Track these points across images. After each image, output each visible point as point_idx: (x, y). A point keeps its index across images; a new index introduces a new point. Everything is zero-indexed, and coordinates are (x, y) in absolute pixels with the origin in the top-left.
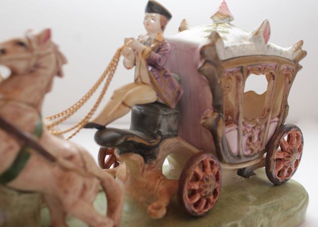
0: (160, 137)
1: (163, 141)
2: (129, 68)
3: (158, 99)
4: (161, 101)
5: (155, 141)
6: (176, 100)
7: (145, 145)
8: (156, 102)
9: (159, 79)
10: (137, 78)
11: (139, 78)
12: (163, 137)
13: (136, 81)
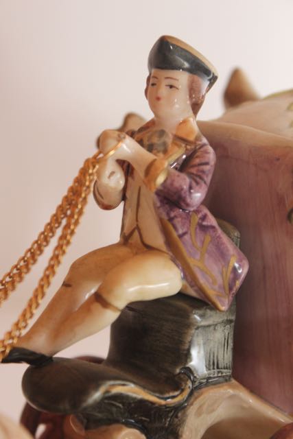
0: (190, 384)
1: (196, 394)
2: (107, 207)
3: (184, 287)
4: (192, 292)
5: (176, 393)
6: (231, 289)
7: (153, 403)
8: (181, 295)
9: (187, 237)
10: (131, 234)
11: (136, 233)
12: (197, 384)
13: (126, 238)
